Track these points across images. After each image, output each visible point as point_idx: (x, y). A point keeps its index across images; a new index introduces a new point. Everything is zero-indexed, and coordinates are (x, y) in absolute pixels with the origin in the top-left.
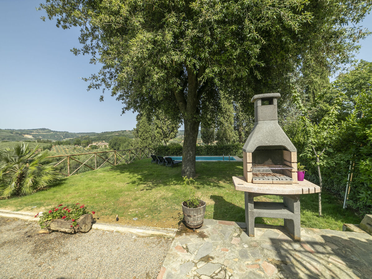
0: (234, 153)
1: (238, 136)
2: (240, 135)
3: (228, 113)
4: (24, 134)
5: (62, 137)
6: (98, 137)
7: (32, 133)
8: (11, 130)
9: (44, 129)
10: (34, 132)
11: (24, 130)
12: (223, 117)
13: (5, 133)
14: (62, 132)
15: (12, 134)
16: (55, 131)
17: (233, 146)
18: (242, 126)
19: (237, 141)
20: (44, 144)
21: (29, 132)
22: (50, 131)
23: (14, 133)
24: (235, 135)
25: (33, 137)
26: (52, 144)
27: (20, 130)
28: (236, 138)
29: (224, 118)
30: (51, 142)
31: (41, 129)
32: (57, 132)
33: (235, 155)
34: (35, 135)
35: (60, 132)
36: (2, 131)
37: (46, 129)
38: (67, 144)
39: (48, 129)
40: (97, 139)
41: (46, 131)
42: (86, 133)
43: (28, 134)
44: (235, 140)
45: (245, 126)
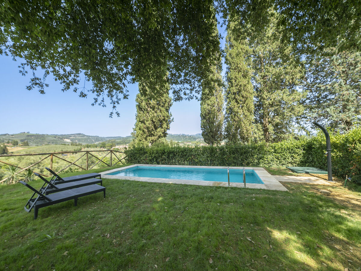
0: (256, 161)
1: (263, 133)
2: (266, 130)
3: (244, 93)
4: (65, 139)
5: (94, 141)
6: (122, 141)
7: (71, 138)
8: (55, 135)
9: (79, 134)
10: (72, 137)
11: (65, 135)
12: (234, 101)
13: (50, 137)
14: (94, 136)
15: (55, 139)
16: (88, 136)
17: (255, 148)
18: (268, 117)
19: (261, 140)
20: (76, 147)
21: (68, 137)
22: (84, 136)
23: (57, 137)
24: (256, 130)
25: (71, 140)
26: (82, 147)
27: (62, 135)
28: (259, 134)
29: (237, 102)
30: (81, 145)
31: (77, 134)
32: (90, 136)
33: (257, 165)
34: (73, 139)
35: (92, 136)
36: (48, 136)
37: (81, 134)
38: (94, 147)
39: (83, 134)
40: (122, 142)
41: (81, 136)
42: (113, 137)
43: (67, 138)
44: (258, 139)
45: (274, 116)
